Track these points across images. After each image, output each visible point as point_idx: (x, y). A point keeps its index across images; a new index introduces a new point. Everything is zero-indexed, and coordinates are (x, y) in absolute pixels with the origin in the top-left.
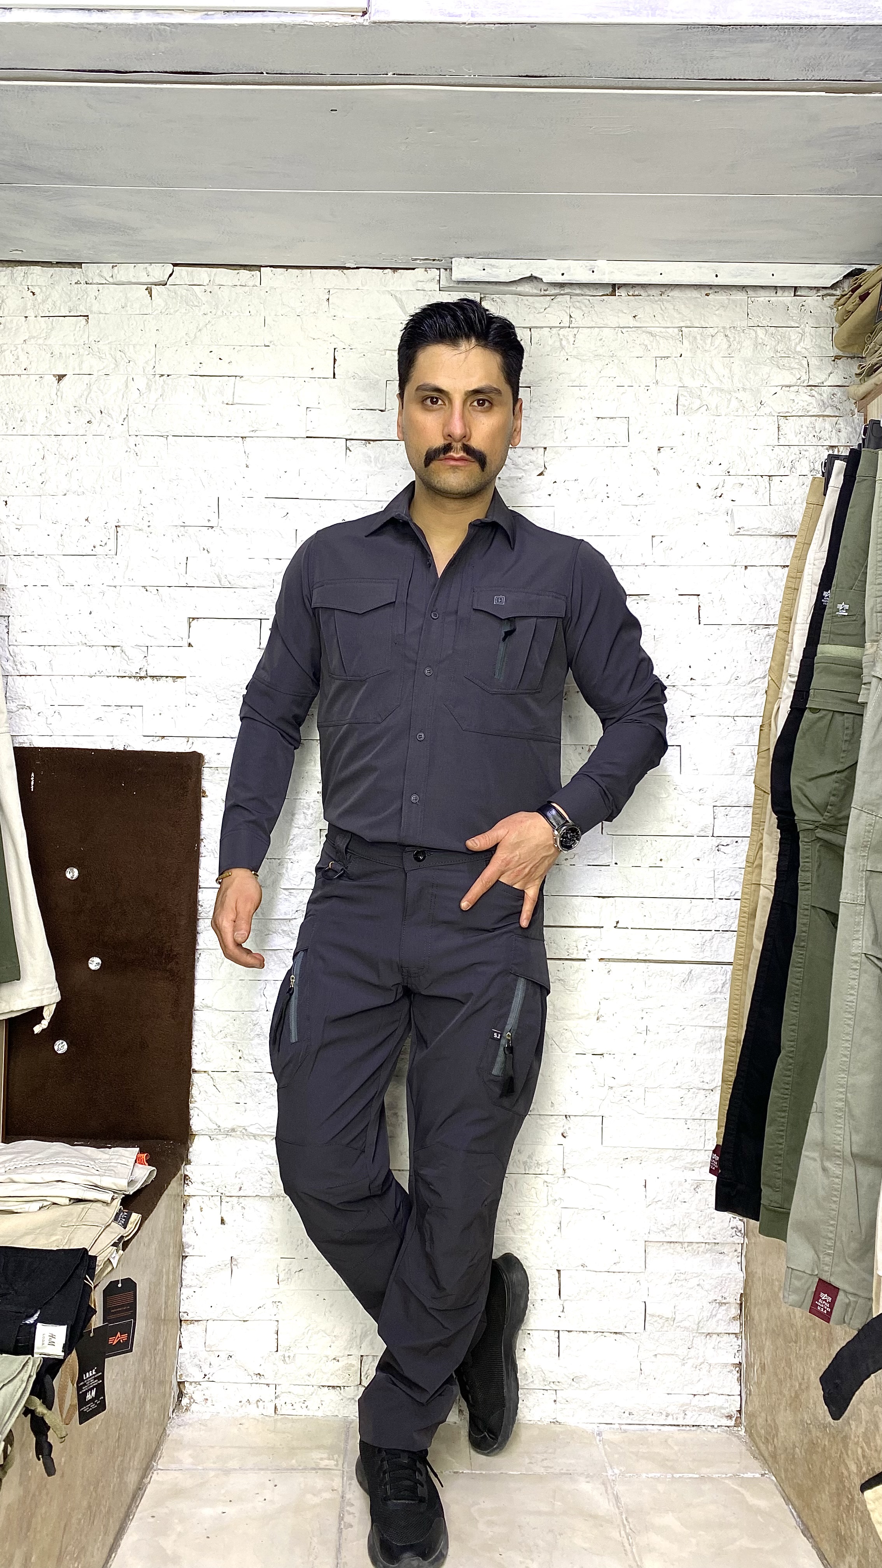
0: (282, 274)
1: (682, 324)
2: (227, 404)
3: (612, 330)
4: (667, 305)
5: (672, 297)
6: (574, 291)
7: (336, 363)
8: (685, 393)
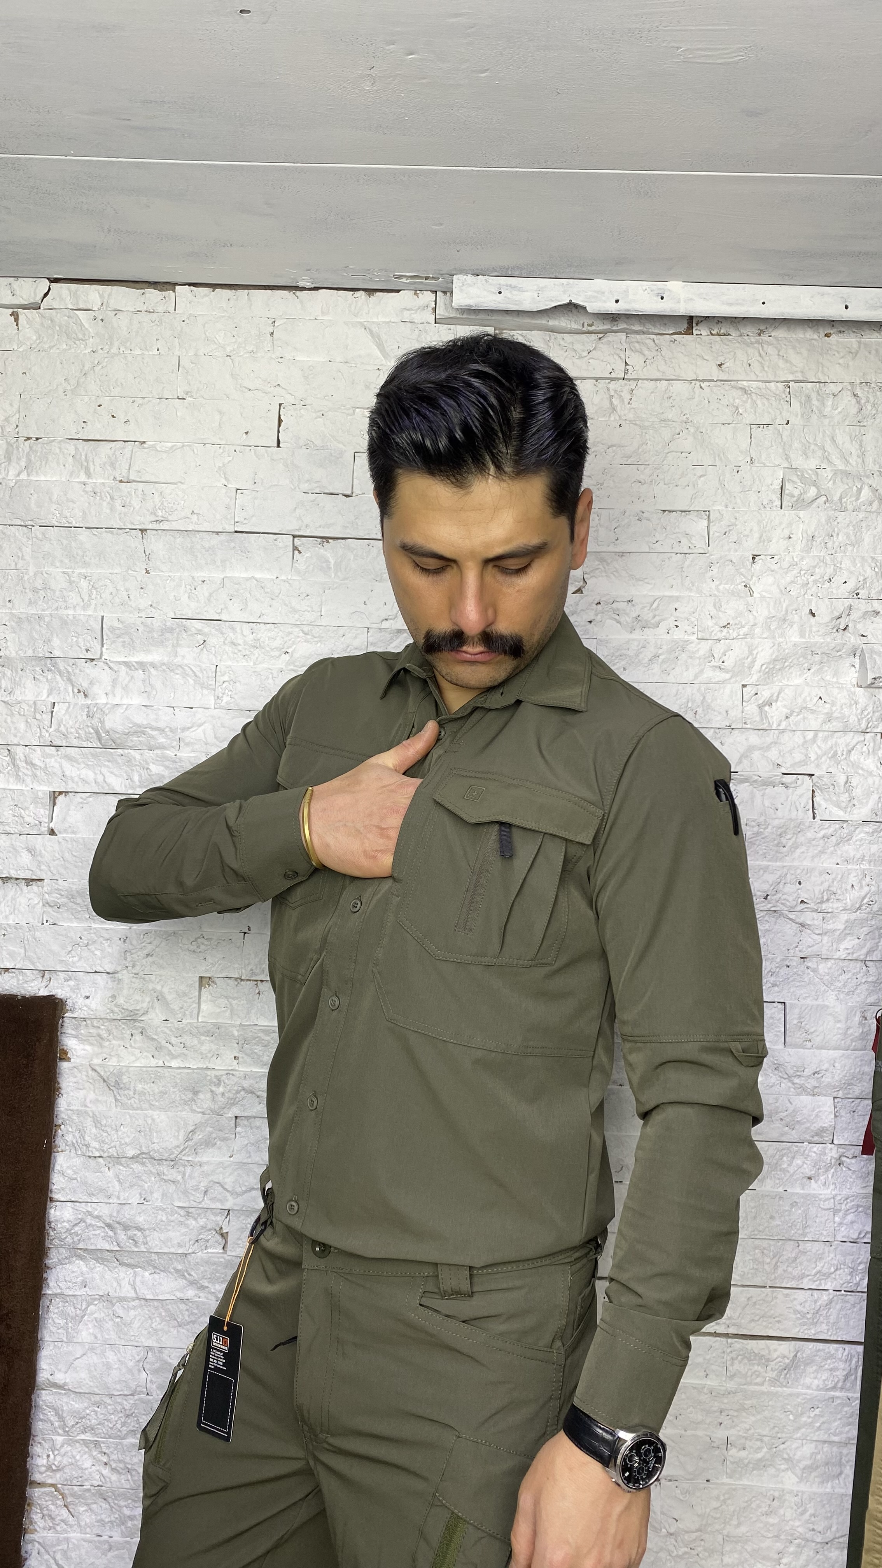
0: (205, 295)
1: (791, 378)
2: (121, 481)
3: (687, 384)
4: (770, 350)
5: (775, 338)
6: (633, 328)
7: (282, 424)
8: (795, 479)
